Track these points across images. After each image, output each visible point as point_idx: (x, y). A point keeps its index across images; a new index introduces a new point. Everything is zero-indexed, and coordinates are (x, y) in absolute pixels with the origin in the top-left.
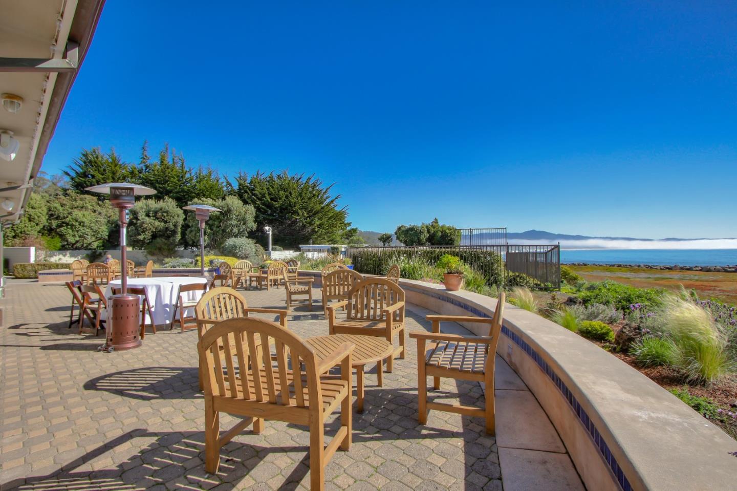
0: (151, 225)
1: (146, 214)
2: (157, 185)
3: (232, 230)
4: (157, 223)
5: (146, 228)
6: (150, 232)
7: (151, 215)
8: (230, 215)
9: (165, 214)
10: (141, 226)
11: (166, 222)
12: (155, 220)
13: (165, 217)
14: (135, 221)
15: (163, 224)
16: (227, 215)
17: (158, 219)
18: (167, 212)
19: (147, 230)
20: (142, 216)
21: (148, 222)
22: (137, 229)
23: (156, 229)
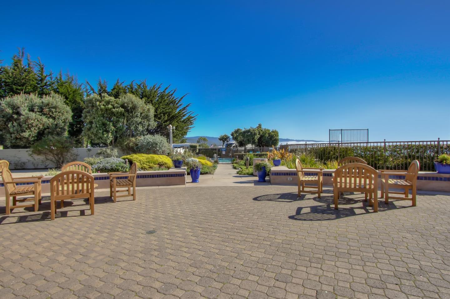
0: (38, 121)
1: (29, 109)
2: (14, 86)
3: (136, 128)
4: (44, 119)
5: (32, 124)
6: (37, 129)
7: (36, 110)
8: (135, 113)
9: (53, 110)
10: (25, 121)
11: (54, 118)
12: (41, 115)
13: (52, 113)
14: (15, 116)
15: (51, 120)
16: (132, 112)
17: (44, 114)
18: (55, 107)
19: (32, 126)
20: (24, 111)
21: (34, 118)
22: (20, 125)
23: (43, 125)
